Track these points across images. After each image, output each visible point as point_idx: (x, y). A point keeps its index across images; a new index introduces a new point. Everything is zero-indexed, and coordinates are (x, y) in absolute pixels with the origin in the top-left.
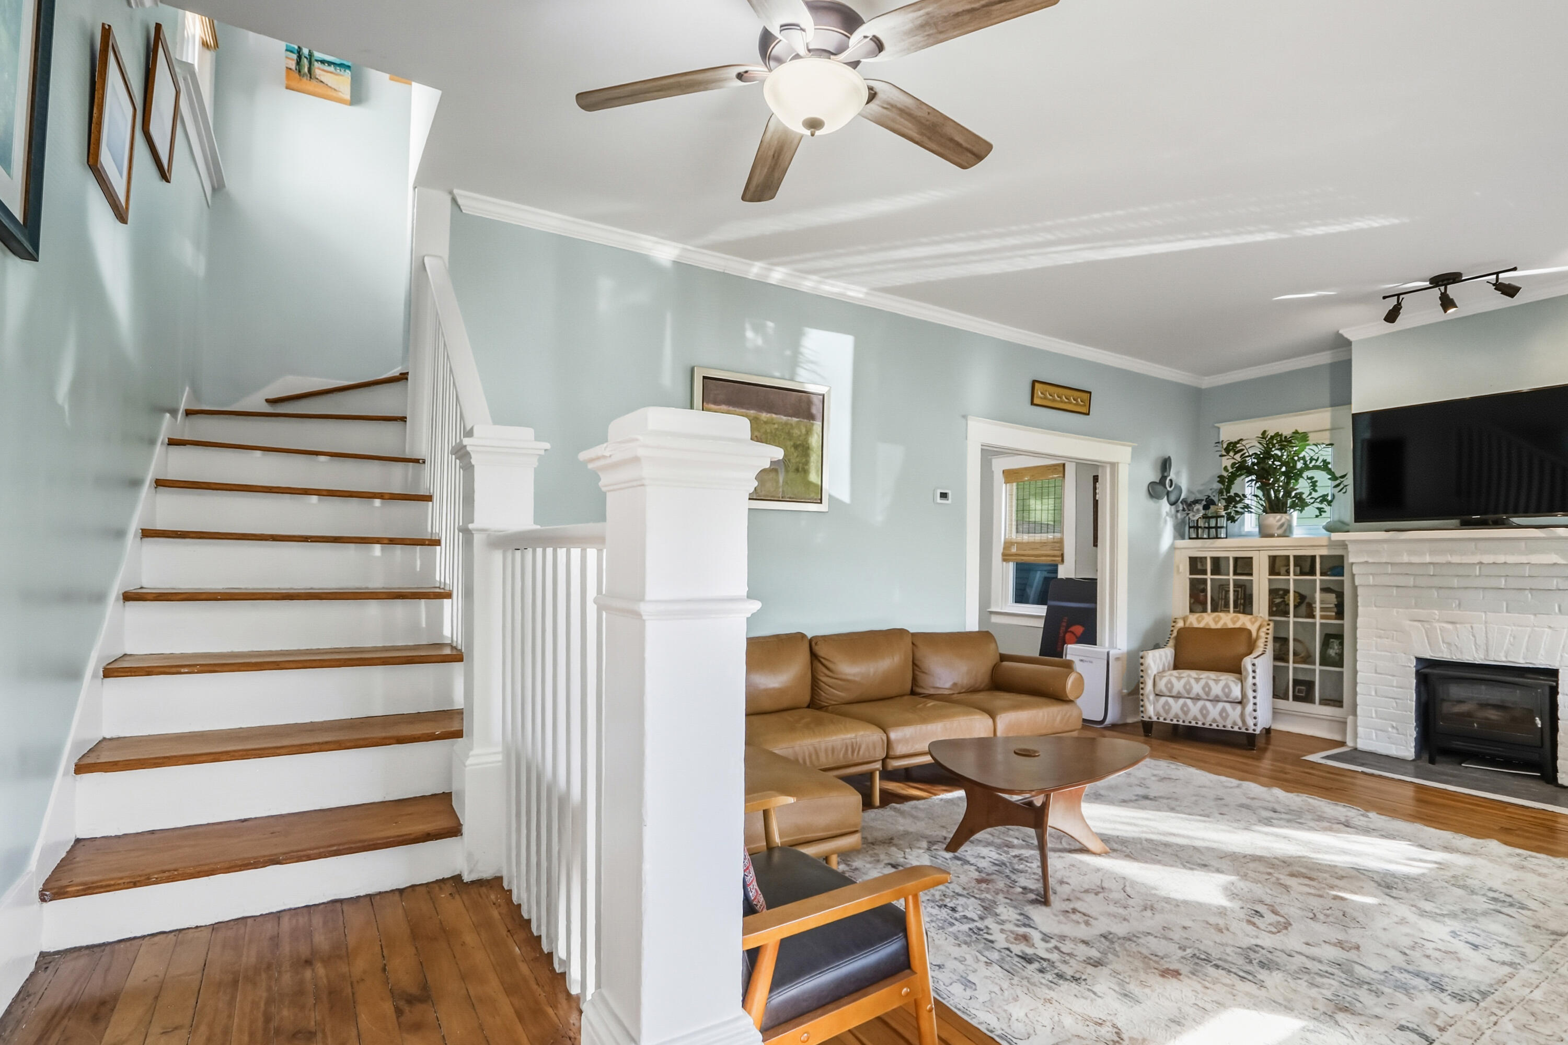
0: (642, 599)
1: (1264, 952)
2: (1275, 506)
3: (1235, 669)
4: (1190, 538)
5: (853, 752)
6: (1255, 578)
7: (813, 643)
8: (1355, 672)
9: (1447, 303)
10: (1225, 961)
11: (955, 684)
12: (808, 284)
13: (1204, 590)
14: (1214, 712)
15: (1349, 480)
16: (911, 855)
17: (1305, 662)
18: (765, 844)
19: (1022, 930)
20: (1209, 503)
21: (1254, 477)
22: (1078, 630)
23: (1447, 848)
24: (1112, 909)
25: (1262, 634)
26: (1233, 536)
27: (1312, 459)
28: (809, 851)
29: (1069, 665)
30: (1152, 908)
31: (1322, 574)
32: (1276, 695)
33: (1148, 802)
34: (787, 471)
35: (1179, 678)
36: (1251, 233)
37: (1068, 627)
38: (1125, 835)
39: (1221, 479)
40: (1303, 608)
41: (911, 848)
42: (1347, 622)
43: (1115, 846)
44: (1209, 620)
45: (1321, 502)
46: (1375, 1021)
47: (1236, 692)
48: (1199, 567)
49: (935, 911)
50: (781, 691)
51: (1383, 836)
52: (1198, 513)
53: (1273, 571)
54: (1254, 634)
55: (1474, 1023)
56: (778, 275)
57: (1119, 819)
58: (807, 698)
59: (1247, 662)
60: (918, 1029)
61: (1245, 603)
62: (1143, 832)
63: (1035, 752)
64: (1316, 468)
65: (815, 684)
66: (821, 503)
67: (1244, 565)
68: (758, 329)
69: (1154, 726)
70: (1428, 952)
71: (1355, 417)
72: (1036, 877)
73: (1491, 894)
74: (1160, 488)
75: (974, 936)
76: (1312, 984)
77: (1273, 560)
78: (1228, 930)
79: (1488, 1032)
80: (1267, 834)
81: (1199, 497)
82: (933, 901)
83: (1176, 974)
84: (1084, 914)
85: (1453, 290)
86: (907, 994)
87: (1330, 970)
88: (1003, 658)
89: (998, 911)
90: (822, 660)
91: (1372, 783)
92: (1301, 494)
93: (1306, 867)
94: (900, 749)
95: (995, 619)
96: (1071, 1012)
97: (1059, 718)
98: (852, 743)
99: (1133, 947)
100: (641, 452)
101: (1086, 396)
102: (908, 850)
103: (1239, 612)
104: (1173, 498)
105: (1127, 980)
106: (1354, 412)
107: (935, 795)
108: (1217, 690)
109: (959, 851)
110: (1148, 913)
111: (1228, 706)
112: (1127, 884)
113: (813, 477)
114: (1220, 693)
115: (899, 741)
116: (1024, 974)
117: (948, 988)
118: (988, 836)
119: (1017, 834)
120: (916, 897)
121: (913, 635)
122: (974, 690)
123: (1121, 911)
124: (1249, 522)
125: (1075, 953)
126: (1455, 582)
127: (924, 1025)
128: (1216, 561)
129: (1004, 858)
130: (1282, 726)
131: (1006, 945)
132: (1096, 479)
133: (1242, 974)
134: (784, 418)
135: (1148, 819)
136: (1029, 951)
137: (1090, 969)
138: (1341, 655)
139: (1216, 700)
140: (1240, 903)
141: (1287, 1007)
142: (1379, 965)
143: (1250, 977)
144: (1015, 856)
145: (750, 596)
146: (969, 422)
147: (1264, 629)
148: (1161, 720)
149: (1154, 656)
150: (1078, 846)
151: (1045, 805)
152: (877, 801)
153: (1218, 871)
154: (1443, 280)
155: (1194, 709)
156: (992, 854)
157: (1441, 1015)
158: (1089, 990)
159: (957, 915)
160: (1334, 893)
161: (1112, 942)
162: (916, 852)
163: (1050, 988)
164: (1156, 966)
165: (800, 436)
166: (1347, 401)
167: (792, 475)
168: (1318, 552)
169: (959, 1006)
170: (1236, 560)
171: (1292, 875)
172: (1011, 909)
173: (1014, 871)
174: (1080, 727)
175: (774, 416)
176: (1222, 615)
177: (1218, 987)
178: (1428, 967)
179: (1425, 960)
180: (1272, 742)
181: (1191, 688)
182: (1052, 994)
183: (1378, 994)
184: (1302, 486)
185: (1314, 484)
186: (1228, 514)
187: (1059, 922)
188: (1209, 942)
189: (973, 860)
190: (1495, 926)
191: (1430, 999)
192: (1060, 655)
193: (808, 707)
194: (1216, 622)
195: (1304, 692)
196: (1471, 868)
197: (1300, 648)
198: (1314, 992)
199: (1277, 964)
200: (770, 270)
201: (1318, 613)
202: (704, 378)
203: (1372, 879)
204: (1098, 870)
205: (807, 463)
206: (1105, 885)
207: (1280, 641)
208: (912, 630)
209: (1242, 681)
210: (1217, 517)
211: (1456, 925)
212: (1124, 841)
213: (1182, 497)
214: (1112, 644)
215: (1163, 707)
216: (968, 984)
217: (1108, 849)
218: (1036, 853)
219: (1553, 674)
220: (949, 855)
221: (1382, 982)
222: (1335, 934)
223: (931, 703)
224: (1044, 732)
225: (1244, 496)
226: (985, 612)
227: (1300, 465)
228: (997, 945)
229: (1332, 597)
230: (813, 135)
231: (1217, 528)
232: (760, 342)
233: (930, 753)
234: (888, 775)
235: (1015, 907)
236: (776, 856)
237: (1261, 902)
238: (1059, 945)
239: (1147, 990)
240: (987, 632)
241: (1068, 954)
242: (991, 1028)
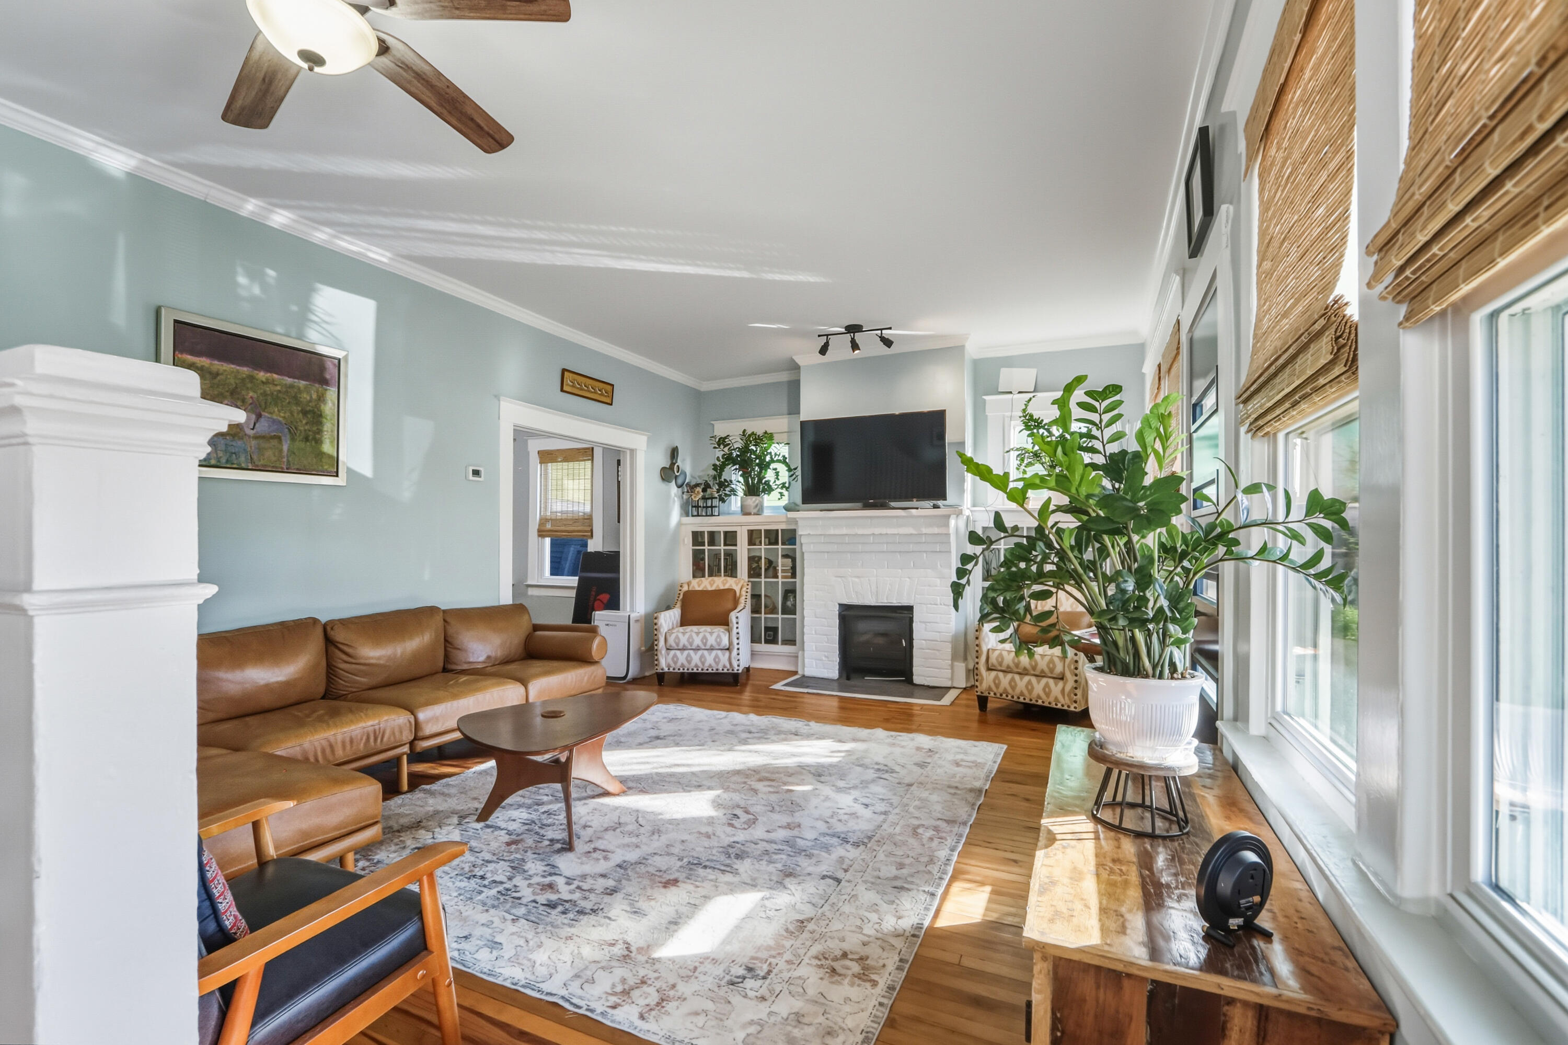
0: (27, 588)
1: (739, 846)
2: (752, 490)
3: (723, 621)
4: (693, 516)
5: (376, 739)
6: (738, 548)
7: (329, 628)
8: (803, 617)
9: (855, 346)
10: (712, 861)
11: (489, 657)
12: (321, 236)
13: (703, 559)
14: (710, 658)
15: (799, 472)
16: (440, 834)
17: (772, 613)
18: (256, 861)
19: (548, 880)
20: (707, 487)
21: (737, 467)
22: (605, 597)
23: (855, 740)
24: (627, 840)
25: (744, 593)
26: (725, 514)
27: (776, 455)
28: (314, 857)
29: (594, 631)
30: (659, 831)
31: (783, 544)
32: (753, 641)
33: (659, 741)
34: (293, 439)
35: (684, 633)
36: (730, 269)
37: (597, 594)
38: (640, 773)
39: (715, 467)
40: (771, 572)
41: (440, 827)
42: (798, 580)
43: (631, 784)
44: (707, 584)
45: (782, 488)
46: (808, 878)
47: (725, 642)
48: (700, 540)
49: (464, 884)
50: (287, 684)
51: (818, 738)
52: (698, 495)
53: (751, 542)
54: (738, 594)
55: (863, 860)
56: (280, 218)
57: (635, 761)
58: (321, 689)
59: (733, 615)
60: (436, 1004)
61: (731, 570)
62: (653, 768)
63: (561, 712)
64: (778, 461)
65: (331, 670)
66: (337, 476)
67: (731, 538)
68: (255, 275)
69: (666, 677)
70: (840, 817)
71: (802, 423)
72: (562, 827)
73: (876, 767)
74: (670, 472)
75: (502, 898)
76: (770, 862)
77: (751, 533)
78: (714, 835)
79: (871, 864)
80: (743, 751)
81: (699, 481)
82: (461, 875)
83: (675, 882)
84: (604, 851)
85: (858, 337)
86: (424, 976)
87: (781, 847)
88: (536, 628)
89: (526, 868)
90: (341, 646)
91: (813, 700)
92: (769, 481)
93: (769, 772)
94: (428, 730)
95: (531, 592)
96: (589, 942)
97: (586, 678)
98: (375, 732)
99: (642, 869)
100: (19, 400)
101: (609, 388)
102: (438, 830)
103: (728, 576)
104: (680, 481)
105: (637, 899)
106: (802, 419)
107: (469, 768)
108: (711, 641)
109: (490, 819)
110: (656, 837)
111: (719, 652)
112: (640, 815)
113: (327, 448)
114: (714, 643)
115: (428, 721)
116: (549, 920)
117: (475, 956)
118: (519, 799)
119: (546, 791)
120: (431, 876)
121: (444, 611)
122: (507, 661)
123: (634, 840)
124: (735, 503)
125: (595, 887)
126: (860, 547)
127: (443, 1001)
128: (712, 535)
129: (534, 816)
130: (758, 664)
131: (532, 898)
132: (619, 462)
133: (723, 868)
134: (289, 380)
135: (658, 756)
136: (554, 897)
137: (607, 899)
138: (794, 605)
139: (712, 649)
140: (723, 811)
141: (753, 885)
142: (810, 835)
143: (728, 869)
144: (544, 813)
145: (201, 579)
146: (502, 403)
147: (744, 589)
148: (671, 670)
149: (665, 616)
150: (600, 791)
151: (569, 759)
152: (405, 786)
153: (710, 788)
154: (853, 329)
155: (696, 658)
156: (522, 814)
157: (847, 860)
158: (605, 917)
159: (486, 882)
160: (786, 788)
161: (626, 869)
162: (445, 830)
163: (571, 926)
164: (660, 879)
165: (310, 401)
166: (798, 412)
167: (299, 444)
168: (780, 527)
169: (485, 970)
170: (726, 533)
171: (760, 780)
172: (539, 863)
173: (543, 826)
174: (604, 684)
175: (275, 376)
176: (715, 579)
177: (705, 884)
178: (840, 828)
179: (839, 824)
180: (751, 677)
181: (693, 640)
182: (573, 930)
183: (810, 856)
184: (769, 475)
185: (777, 474)
186: (720, 496)
187: (582, 863)
188: (700, 849)
189: (503, 825)
190: (878, 789)
191: (840, 851)
192: (589, 621)
193: (323, 698)
194: (711, 585)
195: (771, 636)
196: (866, 751)
197: (769, 603)
198: (771, 868)
199: (747, 853)
200: (272, 211)
201: (780, 574)
202: (176, 321)
203: (810, 772)
204: (617, 808)
205: (320, 431)
206: (622, 821)
207: (756, 597)
208: (443, 608)
209: (729, 631)
210: (712, 498)
211: (856, 793)
212: (638, 779)
213: (687, 481)
214: (632, 610)
215: (673, 659)
216: (494, 945)
217: (625, 789)
218: (562, 805)
219: (910, 609)
220: (482, 824)
221: (813, 847)
222: (784, 819)
223: (464, 678)
224: (573, 693)
225: (731, 481)
226: (520, 586)
227: (768, 458)
228: (524, 901)
229: (789, 561)
230: (311, 69)
231: (712, 507)
232: (256, 290)
233: (459, 729)
234: (416, 757)
235: (542, 860)
236: (270, 870)
237: (738, 806)
238: (581, 884)
239: (653, 903)
240: (521, 605)
241: (588, 890)
242: (515, 981)
